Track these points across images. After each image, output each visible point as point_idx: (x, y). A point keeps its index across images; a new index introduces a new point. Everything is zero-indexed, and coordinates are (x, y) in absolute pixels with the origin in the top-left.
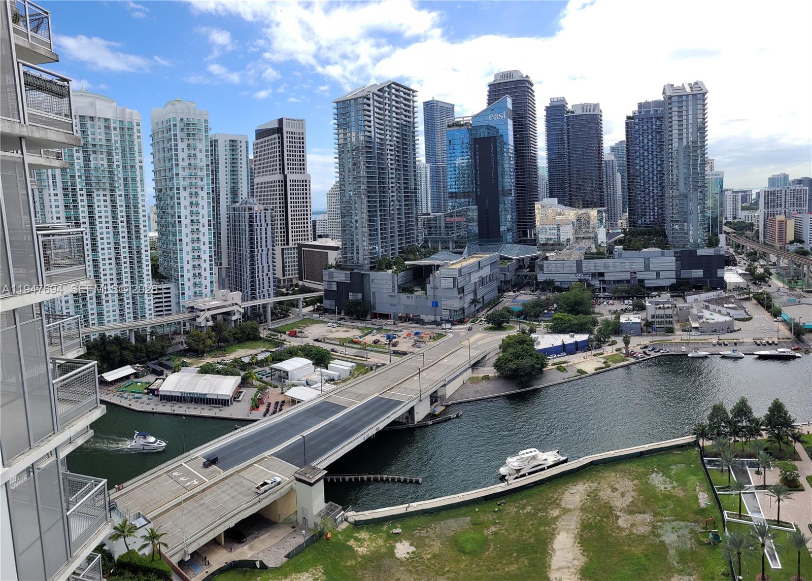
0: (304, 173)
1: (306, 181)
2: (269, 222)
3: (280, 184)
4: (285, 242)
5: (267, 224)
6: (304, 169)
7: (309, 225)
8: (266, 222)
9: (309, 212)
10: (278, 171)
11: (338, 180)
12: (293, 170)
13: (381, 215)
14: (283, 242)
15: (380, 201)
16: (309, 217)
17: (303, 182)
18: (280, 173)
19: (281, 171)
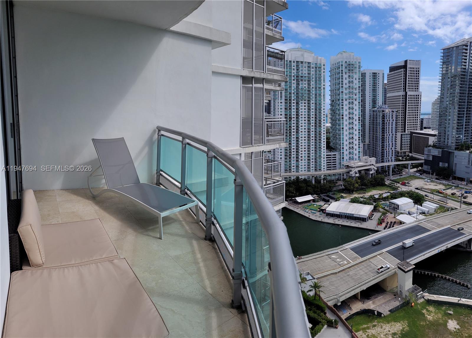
0: (418, 91)
1: (418, 96)
2: (395, 119)
3: (403, 97)
4: (403, 131)
5: (393, 120)
6: (418, 89)
7: (418, 121)
8: (392, 118)
9: (419, 114)
10: (402, 90)
11: (440, 95)
12: (411, 90)
14: (402, 131)
16: (418, 116)
18: (403, 91)
19: (404, 90)
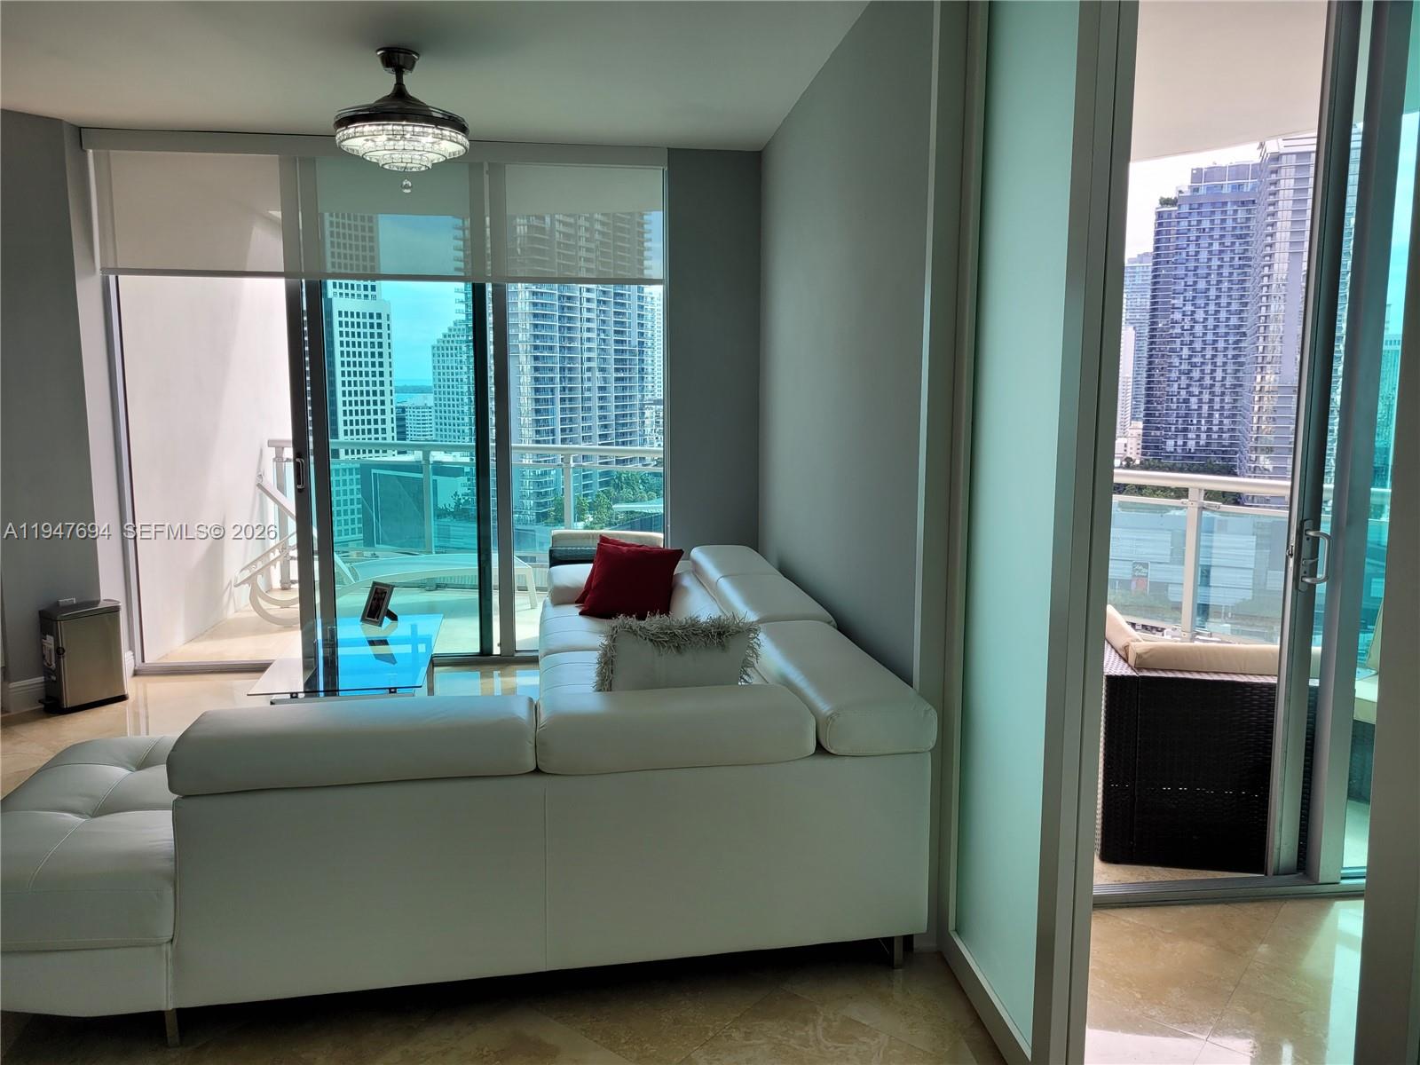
0: (374, 297)
1: (379, 316)
6: (373, 289)
7: (388, 416)
9: (387, 388)
13: (563, 400)
15: (562, 369)
16: (387, 398)
17: (372, 317)
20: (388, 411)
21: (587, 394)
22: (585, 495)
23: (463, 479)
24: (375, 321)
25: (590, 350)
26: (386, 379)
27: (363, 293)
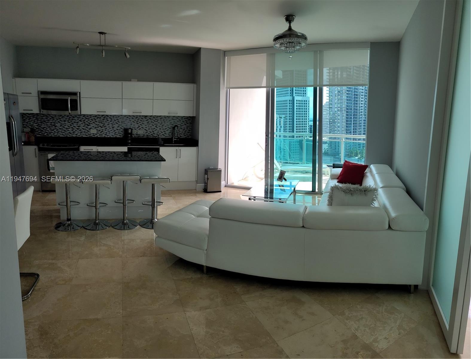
0: (305, 96)
2: (282, 125)
3: (290, 102)
5: (281, 126)
6: (305, 94)
7: (307, 128)
9: (307, 120)
10: (289, 94)
11: (328, 101)
12: (299, 94)
13: (354, 124)
15: (354, 115)
16: (307, 123)
17: (304, 101)
19: (291, 95)
20: (307, 126)
21: (360, 122)
22: (359, 150)
23: (327, 145)
24: (305, 102)
25: (362, 109)
26: (307, 118)
27: (302, 95)
